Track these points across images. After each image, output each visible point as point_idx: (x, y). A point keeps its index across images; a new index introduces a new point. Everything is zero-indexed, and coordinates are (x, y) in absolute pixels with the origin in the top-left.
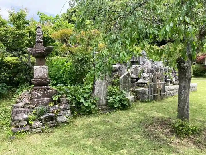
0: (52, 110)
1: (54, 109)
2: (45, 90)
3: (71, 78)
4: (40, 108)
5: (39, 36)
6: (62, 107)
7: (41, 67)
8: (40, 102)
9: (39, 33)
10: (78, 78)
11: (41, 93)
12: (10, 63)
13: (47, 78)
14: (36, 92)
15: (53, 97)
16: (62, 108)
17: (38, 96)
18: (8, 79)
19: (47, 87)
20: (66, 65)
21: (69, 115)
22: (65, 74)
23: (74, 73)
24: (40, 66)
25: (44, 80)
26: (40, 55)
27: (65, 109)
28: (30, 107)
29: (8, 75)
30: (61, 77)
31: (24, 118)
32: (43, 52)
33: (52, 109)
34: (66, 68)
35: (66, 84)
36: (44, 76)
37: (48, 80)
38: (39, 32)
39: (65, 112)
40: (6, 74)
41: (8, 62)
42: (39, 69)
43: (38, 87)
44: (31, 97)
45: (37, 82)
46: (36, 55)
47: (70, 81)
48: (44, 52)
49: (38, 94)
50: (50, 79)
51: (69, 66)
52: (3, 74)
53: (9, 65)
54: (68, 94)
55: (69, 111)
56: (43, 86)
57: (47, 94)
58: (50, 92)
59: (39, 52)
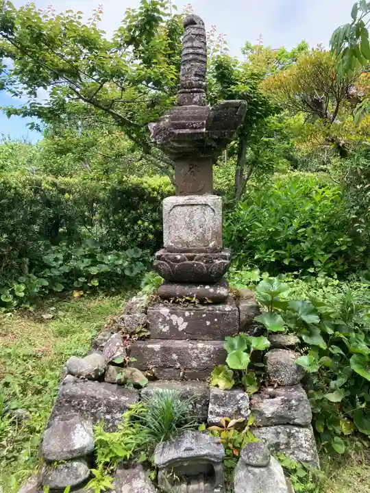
0: (218, 415)
1: (230, 410)
2: (202, 302)
3: (331, 245)
4: (165, 393)
5: (191, 61)
6: (269, 407)
7: (192, 202)
8: (175, 357)
9: (192, 47)
10: (362, 249)
11: (187, 314)
12: (158, 193)
13: (214, 250)
14: (165, 311)
15: (232, 347)
16: (268, 413)
17: (174, 328)
18: (151, 236)
19: (212, 290)
20: (318, 198)
21: (303, 456)
22: (309, 229)
23: (345, 227)
24: (187, 197)
25: (200, 259)
26: (185, 145)
27: (283, 420)
28: (126, 379)
29: (151, 226)
30: (295, 242)
31: (71, 452)
32: (198, 131)
33: (221, 410)
34: (318, 209)
35: (311, 270)
36: (202, 238)
37: (217, 262)
38: (189, 44)
39: (283, 439)
40: (146, 224)
41: (154, 189)
42: (185, 209)
43: (177, 289)
44: (141, 332)
45: (172, 266)
46: (175, 148)
47: (327, 256)
48: (204, 130)
49: (174, 317)
50: (225, 258)
51: (325, 202)
52: (140, 222)
53: (155, 198)
54: (310, 335)
55: (305, 436)
56: (197, 283)
57: (208, 323)
58: (224, 314)
59: (184, 131)
